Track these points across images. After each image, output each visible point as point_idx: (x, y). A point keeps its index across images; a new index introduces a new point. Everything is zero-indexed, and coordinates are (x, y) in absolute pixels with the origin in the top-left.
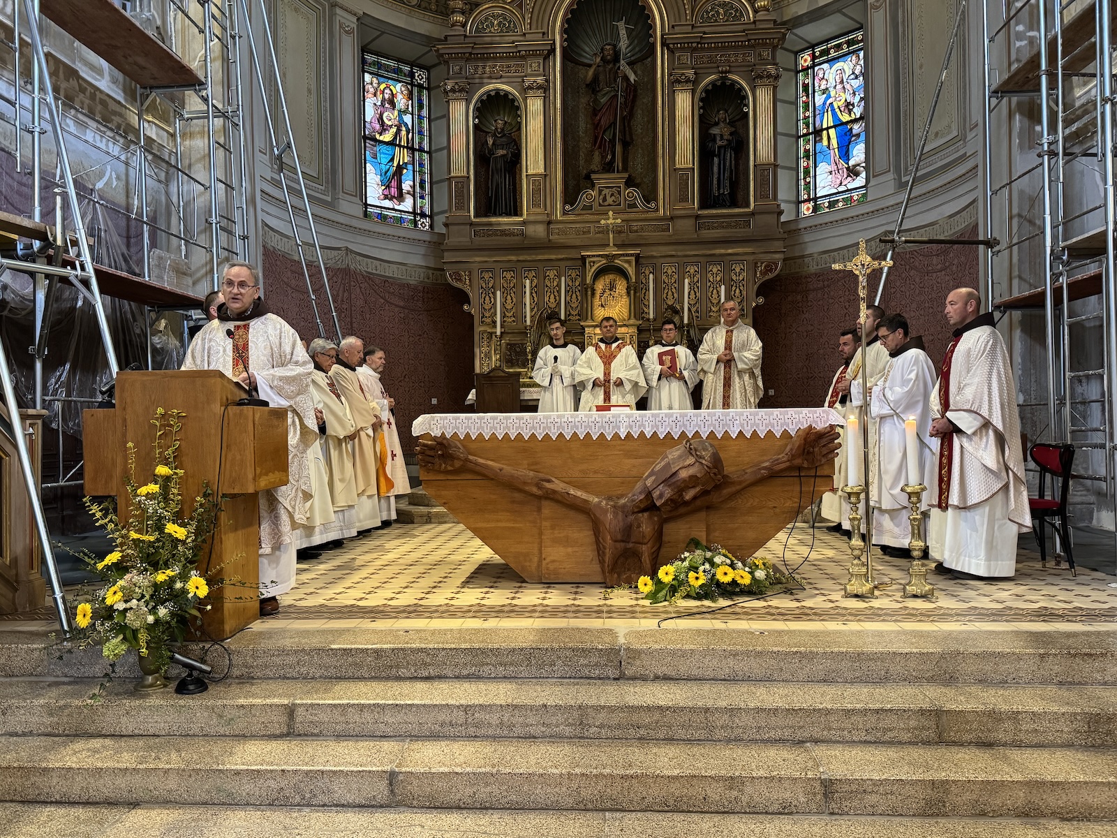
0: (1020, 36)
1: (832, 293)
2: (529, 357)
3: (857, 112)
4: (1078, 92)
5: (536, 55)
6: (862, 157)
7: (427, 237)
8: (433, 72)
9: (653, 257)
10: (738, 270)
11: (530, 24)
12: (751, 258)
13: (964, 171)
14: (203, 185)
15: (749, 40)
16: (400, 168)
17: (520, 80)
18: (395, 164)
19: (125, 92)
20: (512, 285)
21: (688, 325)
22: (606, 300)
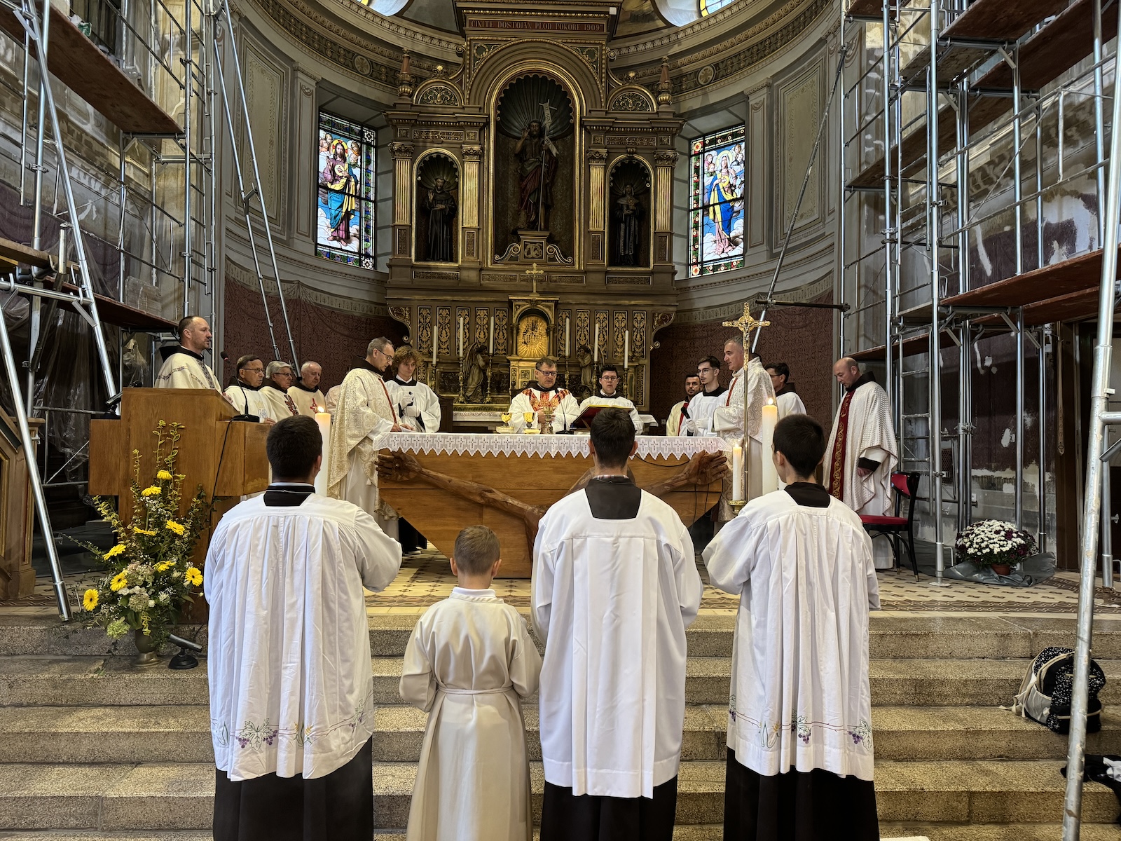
0: (868, 143)
1: (714, 342)
2: (461, 384)
3: (738, 192)
4: (912, 190)
5: (474, 126)
6: (741, 230)
7: (371, 276)
8: (380, 132)
9: (569, 304)
10: (639, 318)
11: (469, 99)
12: (650, 309)
13: (822, 248)
14: (178, 223)
15: (653, 128)
16: (348, 214)
17: (459, 146)
18: (344, 210)
19: (107, 134)
20: (447, 321)
21: (598, 363)
22: (529, 338)
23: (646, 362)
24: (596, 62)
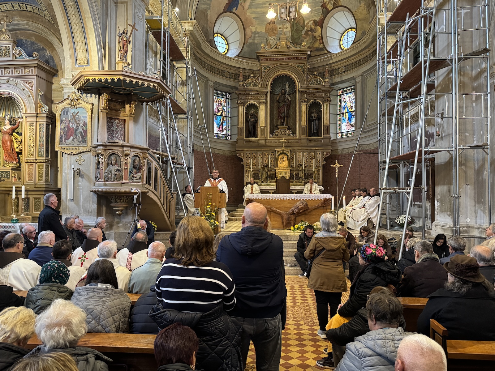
2: (260, 177)
3: (354, 109)
5: (263, 94)
7: (230, 142)
8: (232, 94)
9: (295, 150)
10: (318, 154)
11: (261, 85)
12: (322, 151)
15: (322, 90)
16: (223, 122)
17: (258, 100)
18: (221, 121)
20: (255, 157)
22: (282, 162)
23: (321, 168)
24: (303, 70)
